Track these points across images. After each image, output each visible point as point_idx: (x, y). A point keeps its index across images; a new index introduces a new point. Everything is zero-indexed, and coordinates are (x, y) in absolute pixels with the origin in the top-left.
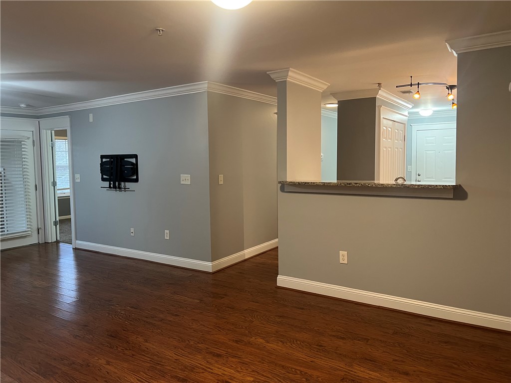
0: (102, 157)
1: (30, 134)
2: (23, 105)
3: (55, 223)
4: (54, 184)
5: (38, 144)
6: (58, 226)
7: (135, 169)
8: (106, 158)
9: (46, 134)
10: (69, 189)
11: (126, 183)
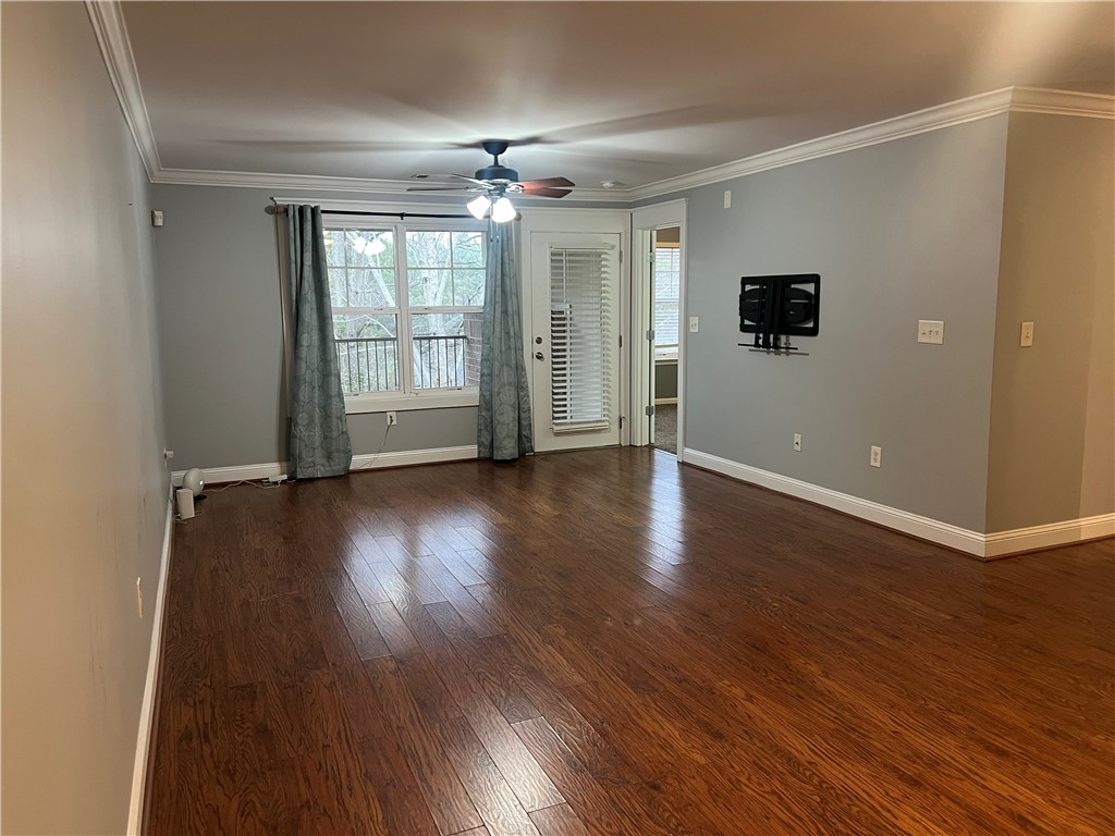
0: (745, 281)
1: (614, 240)
2: (607, 184)
3: (649, 411)
4: (651, 336)
5: (628, 259)
6: (653, 416)
7: (811, 307)
8: (752, 284)
9: (643, 237)
10: (676, 345)
11: (791, 337)
